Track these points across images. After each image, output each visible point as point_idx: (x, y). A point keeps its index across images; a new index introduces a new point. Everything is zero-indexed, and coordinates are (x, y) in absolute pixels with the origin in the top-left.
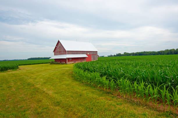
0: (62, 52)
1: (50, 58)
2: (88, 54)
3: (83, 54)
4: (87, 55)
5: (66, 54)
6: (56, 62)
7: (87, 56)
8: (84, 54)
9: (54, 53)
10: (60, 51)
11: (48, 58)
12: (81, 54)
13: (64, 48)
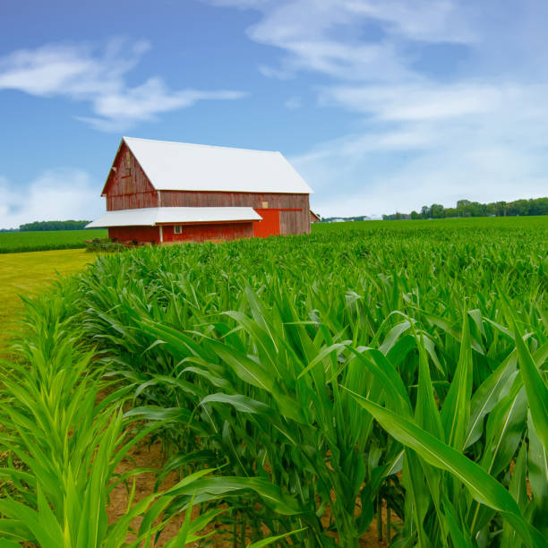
0: (141, 197)
1: (88, 223)
2: (265, 205)
3: (238, 204)
4: (259, 211)
5: (155, 205)
6: (114, 241)
7: (257, 217)
8: (246, 205)
9: (104, 199)
10: (129, 192)
11: (80, 226)
12: (231, 205)
13: (146, 177)
